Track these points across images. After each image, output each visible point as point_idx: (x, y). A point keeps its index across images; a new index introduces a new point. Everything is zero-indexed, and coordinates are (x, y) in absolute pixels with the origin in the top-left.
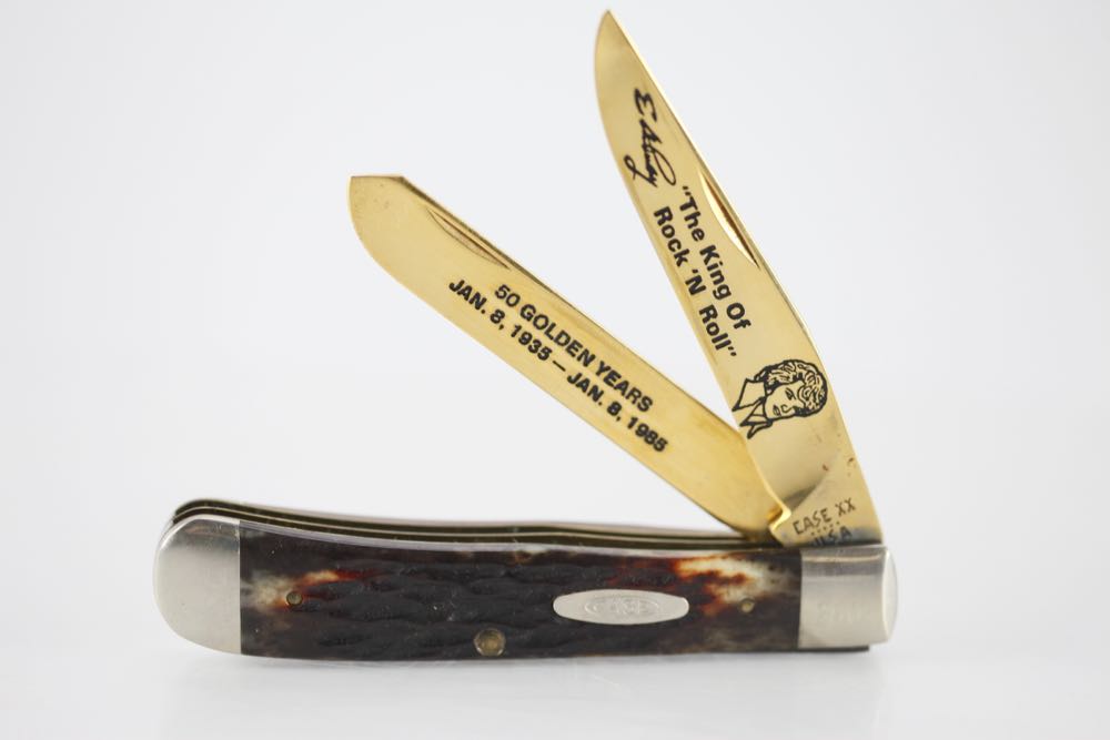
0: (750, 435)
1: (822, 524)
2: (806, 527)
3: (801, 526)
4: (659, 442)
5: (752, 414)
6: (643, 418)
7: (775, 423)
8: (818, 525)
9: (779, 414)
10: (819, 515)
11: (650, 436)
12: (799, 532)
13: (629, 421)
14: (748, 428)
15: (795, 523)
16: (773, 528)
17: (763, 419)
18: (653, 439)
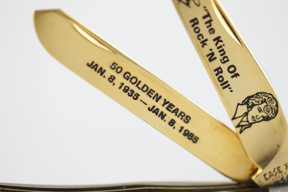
0: (241, 132)
1: (278, 174)
2: (270, 176)
3: (268, 176)
4: (195, 138)
5: (241, 121)
6: (187, 127)
7: (253, 125)
8: (276, 175)
9: (255, 120)
10: (276, 170)
11: (190, 136)
12: (267, 179)
13: (180, 128)
14: (239, 128)
15: (265, 175)
16: (254, 178)
17: (247, 123)
18: (192, 137)
